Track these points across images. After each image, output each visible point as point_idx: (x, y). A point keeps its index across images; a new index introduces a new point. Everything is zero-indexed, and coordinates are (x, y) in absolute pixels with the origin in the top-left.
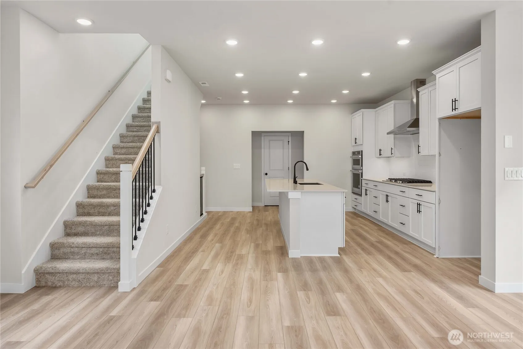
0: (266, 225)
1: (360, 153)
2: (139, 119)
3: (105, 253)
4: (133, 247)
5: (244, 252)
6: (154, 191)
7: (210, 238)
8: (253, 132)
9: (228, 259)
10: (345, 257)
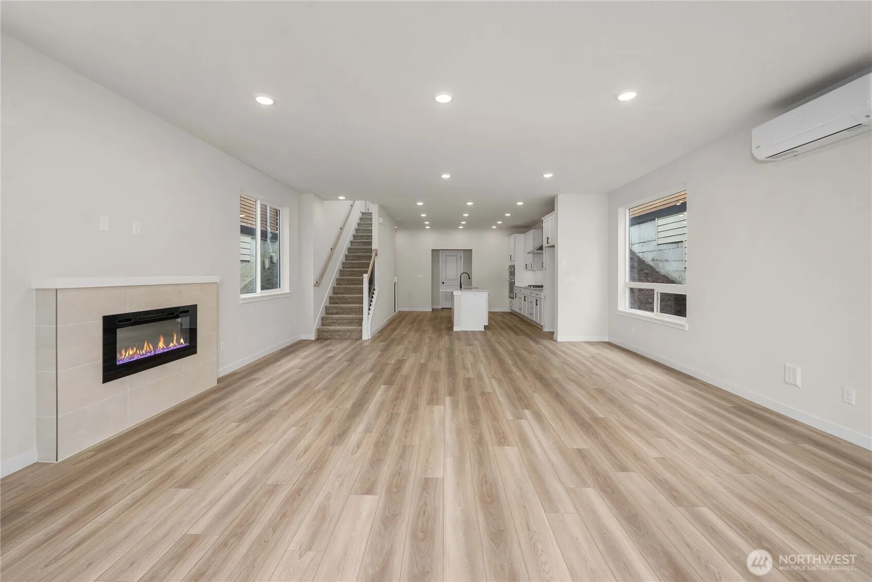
0: (442, 318)
1: (513, 266)
2: (355, 243)
3: (351, 323)
4: (369, 314)
5: (426, 328)
6: (374, 290)
7: (403, 323)
8: (432, 250)
9: (417, 331)
10: (487, 331)
